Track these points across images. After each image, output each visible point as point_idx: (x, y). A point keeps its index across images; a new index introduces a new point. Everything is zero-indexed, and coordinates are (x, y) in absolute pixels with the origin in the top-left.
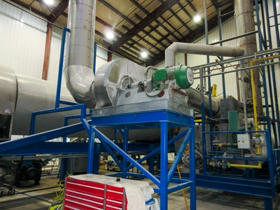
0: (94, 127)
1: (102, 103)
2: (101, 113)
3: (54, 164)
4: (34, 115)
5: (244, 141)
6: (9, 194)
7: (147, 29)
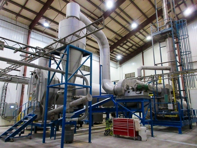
5: (170, 107)
7: (122, 44)
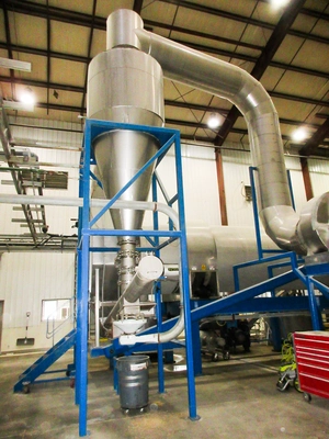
0: (311, 277)
1: (315, 249)
2: (316, 260)
3: (260, 327)
4: (236, 268)
6: (225, 360)
